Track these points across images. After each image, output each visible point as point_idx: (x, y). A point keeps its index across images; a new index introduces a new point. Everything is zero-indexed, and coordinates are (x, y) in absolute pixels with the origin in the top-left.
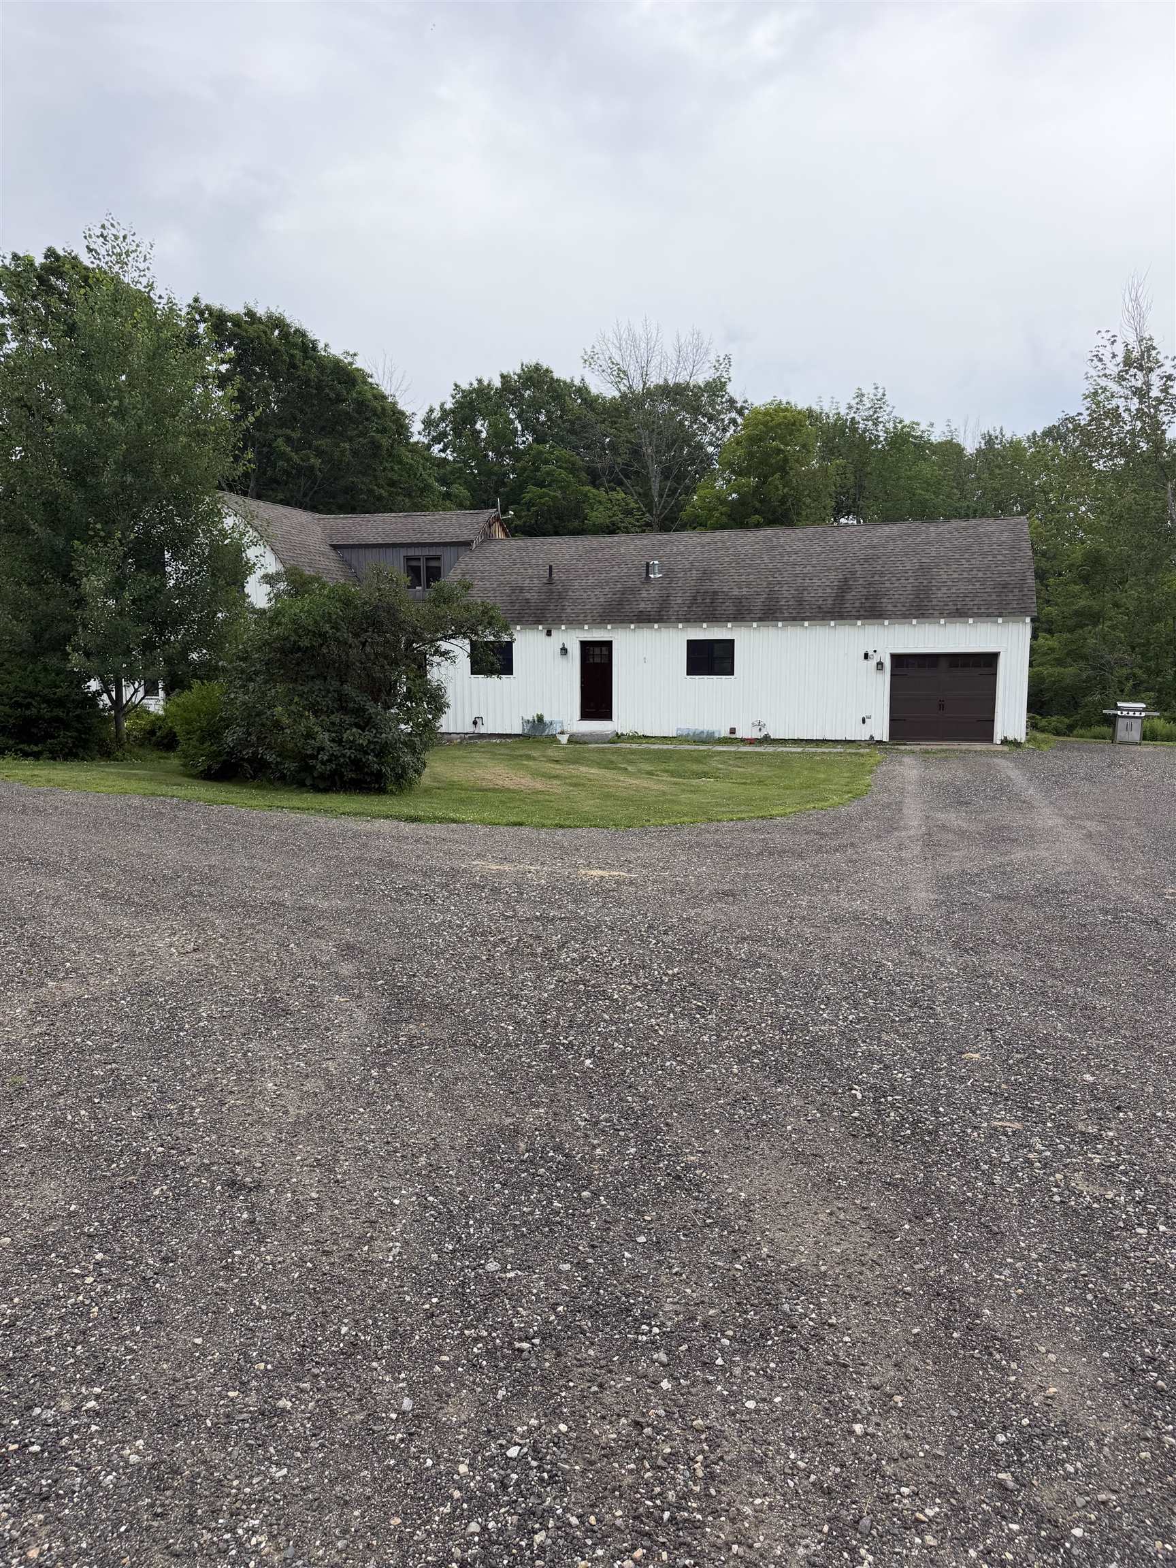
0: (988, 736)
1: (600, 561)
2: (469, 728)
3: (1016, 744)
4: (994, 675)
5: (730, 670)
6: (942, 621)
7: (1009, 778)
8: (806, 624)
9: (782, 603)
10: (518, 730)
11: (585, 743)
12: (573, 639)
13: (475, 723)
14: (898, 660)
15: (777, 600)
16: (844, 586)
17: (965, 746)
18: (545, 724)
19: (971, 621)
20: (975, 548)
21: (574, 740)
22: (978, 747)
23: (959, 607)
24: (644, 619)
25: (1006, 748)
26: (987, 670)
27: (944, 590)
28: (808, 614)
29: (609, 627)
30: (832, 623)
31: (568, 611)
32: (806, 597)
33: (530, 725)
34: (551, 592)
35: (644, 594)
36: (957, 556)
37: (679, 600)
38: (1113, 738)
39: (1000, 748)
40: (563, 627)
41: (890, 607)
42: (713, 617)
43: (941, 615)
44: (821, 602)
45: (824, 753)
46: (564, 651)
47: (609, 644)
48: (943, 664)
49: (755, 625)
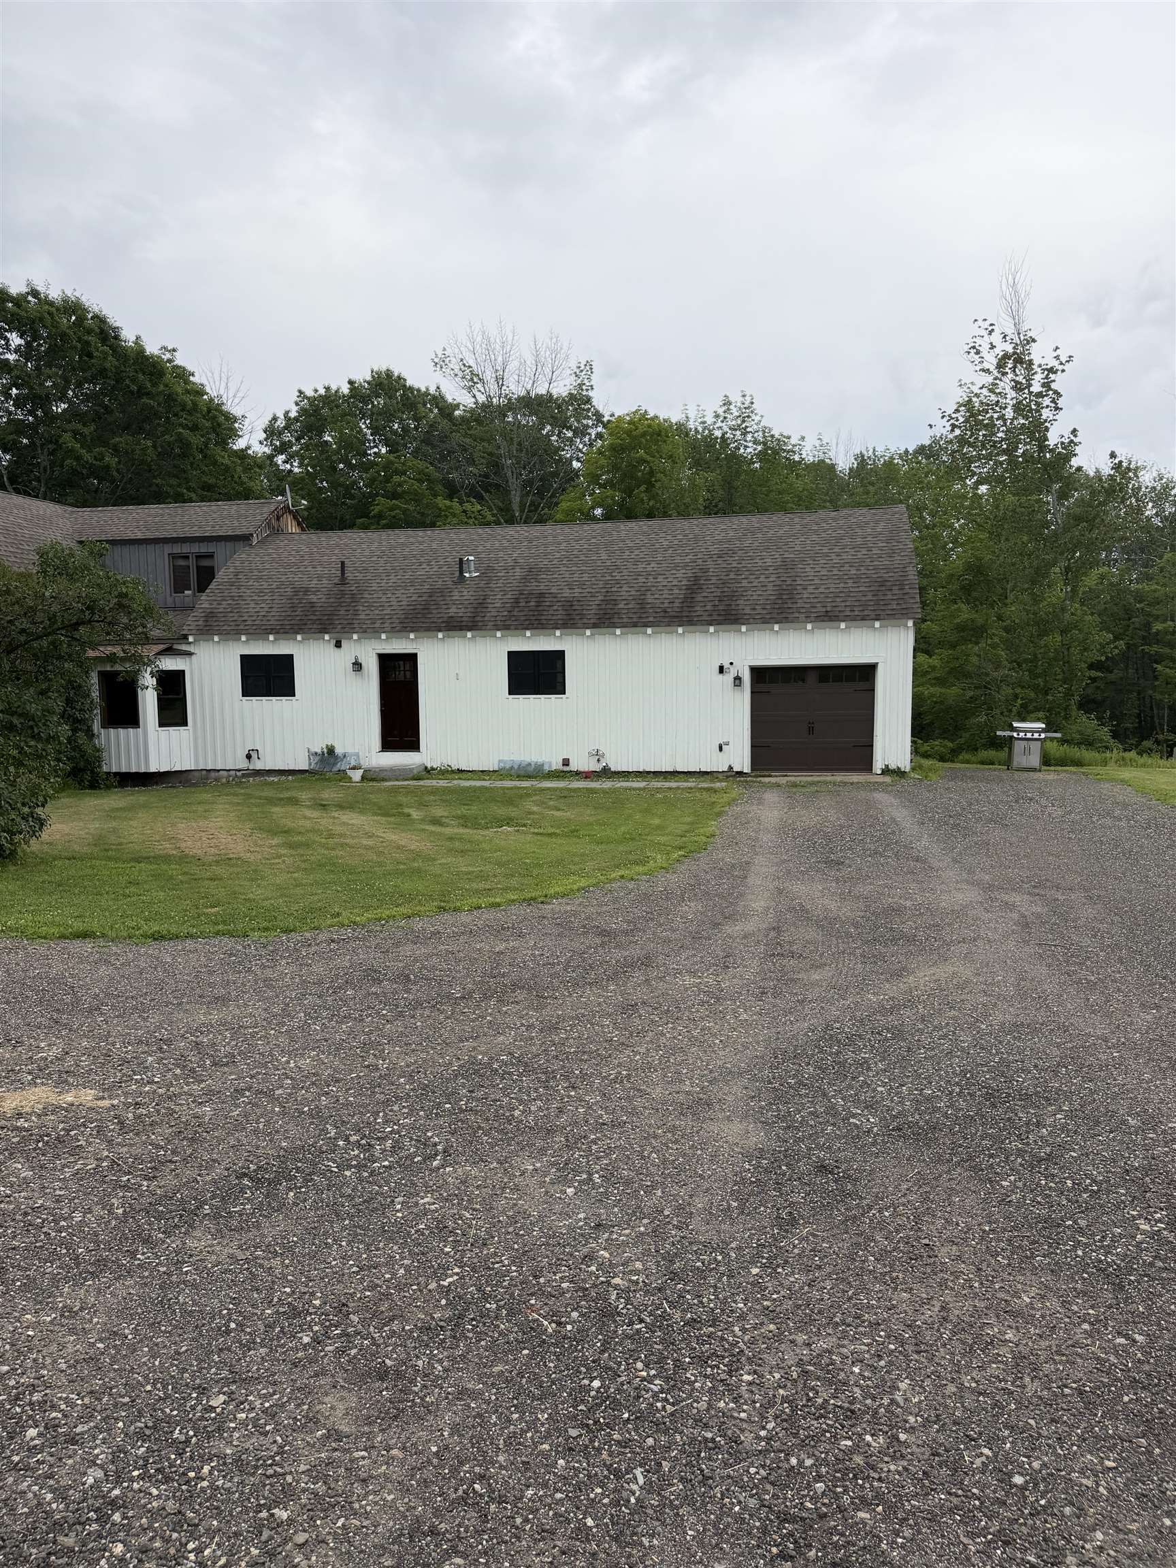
0: (866, 764)
1: (405, 558)
2: (243, 764)
3: (899, 773)
4: (872, 690)
5: (559, 688)
6: (809, 626)
7: (893, 820)
8: (649, 631)
9: (621, 606)
10: (303, 765)
11: (384, 780)
12: (369, 652)
13: (249, 757)
14: (759, 673)
15: (615, 601)
16: (694, 586)
17: (839, 777)
18: (337, 757)
19: (843, 625)
20: (847, 541)
21: (371, 776)
22: (855, 777)
23: (829, 609)
24: (455, 626)
25: (888, 779)
26: (863, 685)
27: (811, 589)
28: (651, 619)
29: (412, 636)
30: (680, 630)
31: (362, 617)
32: (649, 598)
33: (317, 758)
34: (343, 594)
35: (456, 595)
36: (825, 550)
37: (498, 602)
38: (1008, 763)
39: (881, 779)
40: (355, 637)
41: (747, 611)
42: (538, 623)
43: (808, 619)
44: (666, 605)
45: (670, 789)
46: (357, 666)
47: (413, 657)
48: (812, 678)
49: (588, 632)
